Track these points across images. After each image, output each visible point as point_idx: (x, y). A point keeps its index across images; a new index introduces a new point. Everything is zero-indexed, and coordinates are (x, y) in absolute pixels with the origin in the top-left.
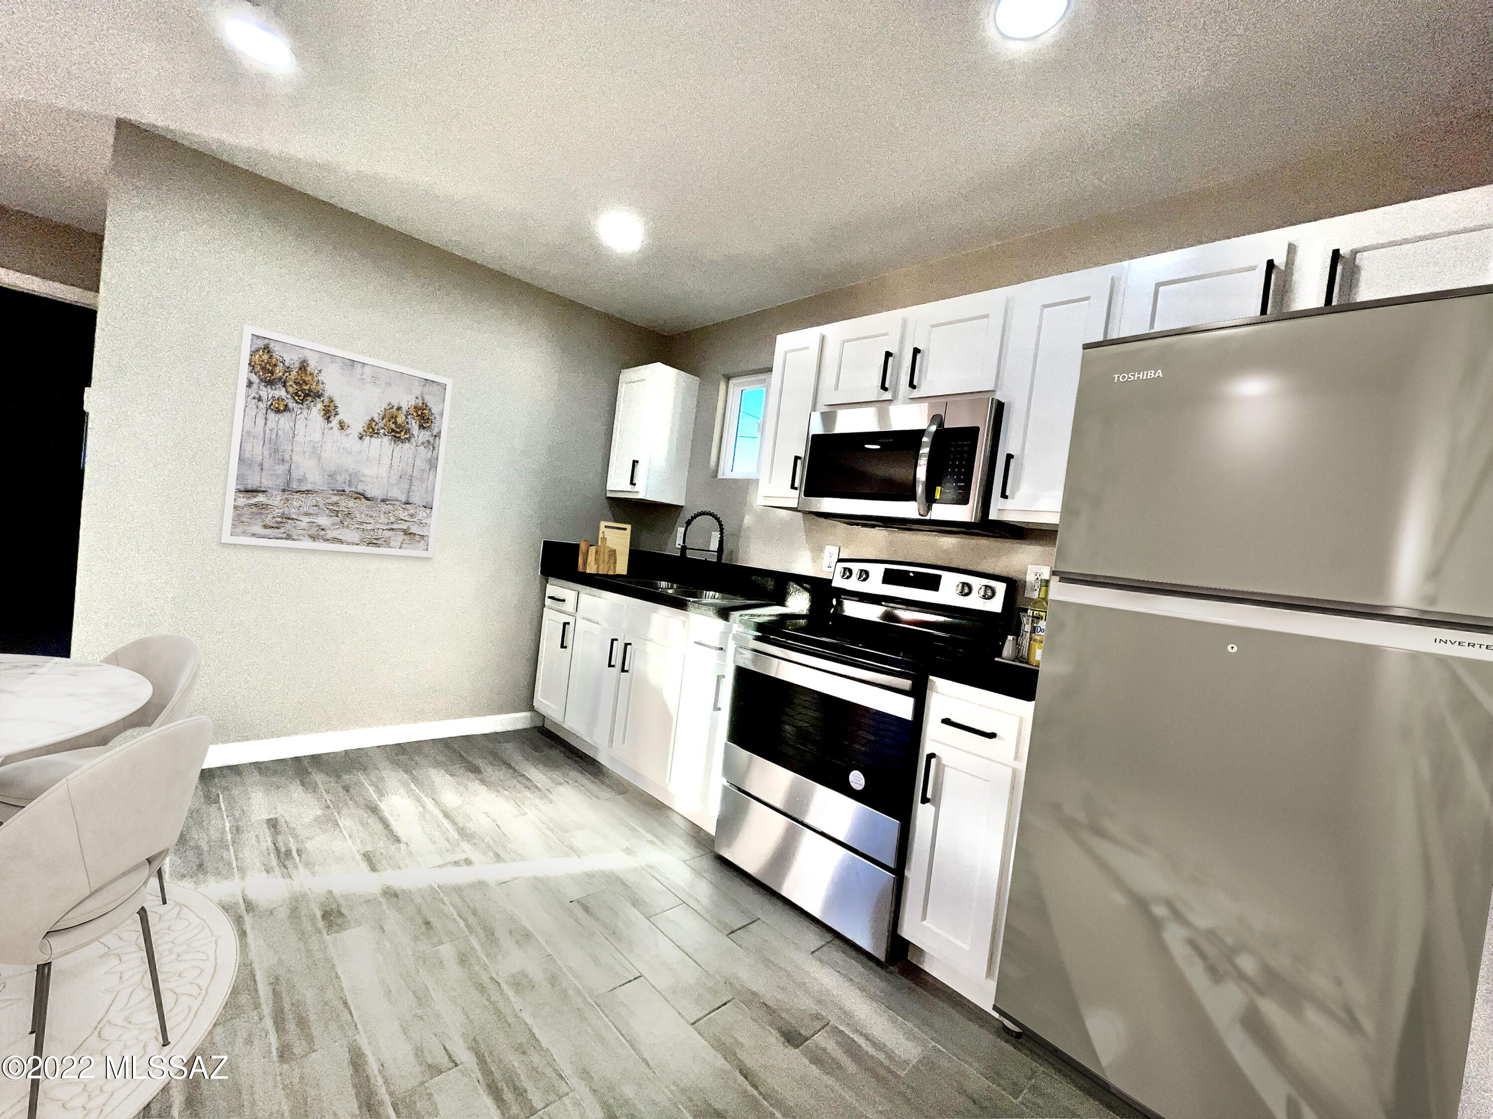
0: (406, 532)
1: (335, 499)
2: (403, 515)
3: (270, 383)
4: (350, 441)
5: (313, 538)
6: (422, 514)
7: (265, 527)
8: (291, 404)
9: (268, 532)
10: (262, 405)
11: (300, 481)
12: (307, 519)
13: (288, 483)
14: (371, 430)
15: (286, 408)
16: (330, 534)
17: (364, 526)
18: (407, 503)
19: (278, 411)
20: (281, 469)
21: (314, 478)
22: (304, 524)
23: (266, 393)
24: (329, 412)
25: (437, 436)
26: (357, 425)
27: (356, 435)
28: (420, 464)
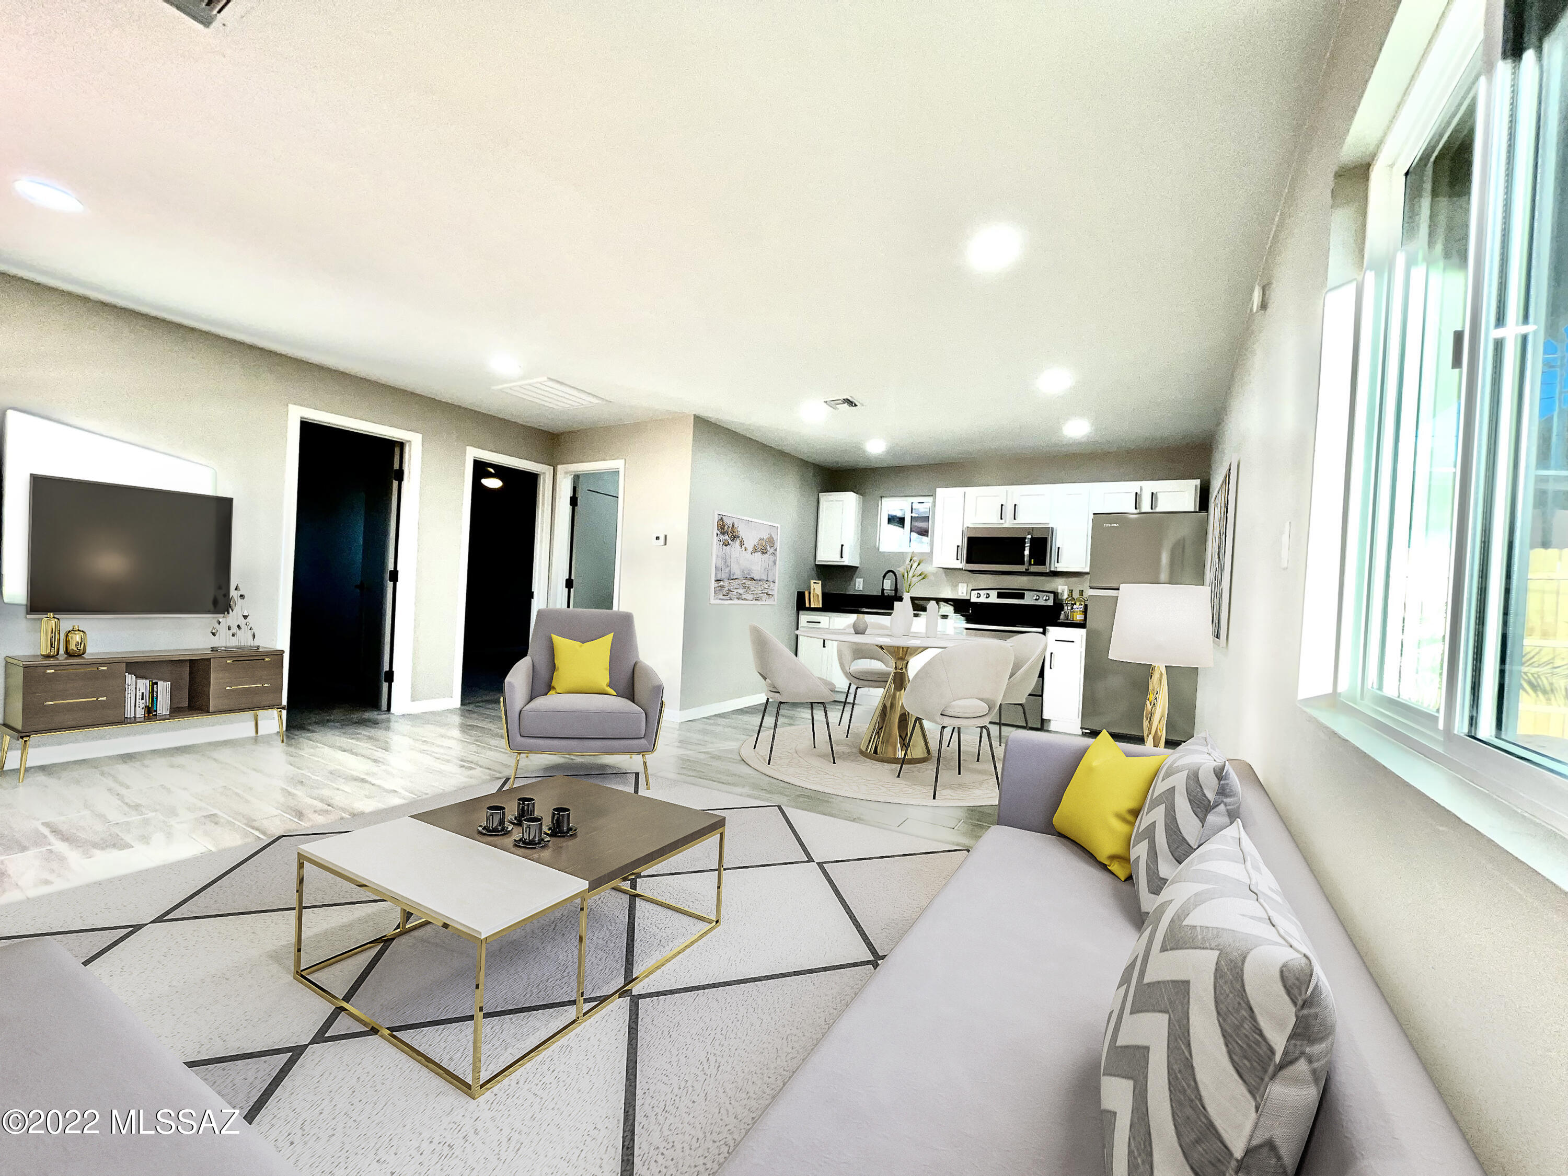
0: (767, 594)
1: (744, 581)
2: (766, 586)
3: (723, 533)
4: (748, 555)
5: (738, 599)
6: (772, 585)
7: (724, 595)
8: (730, 542)
9: (724, 597)
10: (721, 543)
11: (733, 574)
12: (736, 591)
13: (730, 576)
14: (755, 550)
15: (729, 544)
16: (744, 597)
17: (754, 592)
18: (767, 581)
19: (726, 546)
20: (727, 570)
21: (738, 574)
22: (735, 593)
23: (722, 537)
24: (742, 544)
25: (776, 550)
26: (750, 549)
27: (750, 552)
28: (771, 563)
